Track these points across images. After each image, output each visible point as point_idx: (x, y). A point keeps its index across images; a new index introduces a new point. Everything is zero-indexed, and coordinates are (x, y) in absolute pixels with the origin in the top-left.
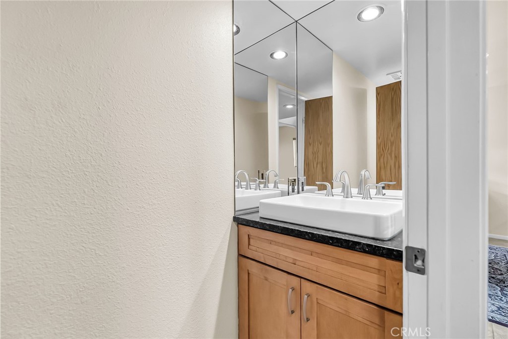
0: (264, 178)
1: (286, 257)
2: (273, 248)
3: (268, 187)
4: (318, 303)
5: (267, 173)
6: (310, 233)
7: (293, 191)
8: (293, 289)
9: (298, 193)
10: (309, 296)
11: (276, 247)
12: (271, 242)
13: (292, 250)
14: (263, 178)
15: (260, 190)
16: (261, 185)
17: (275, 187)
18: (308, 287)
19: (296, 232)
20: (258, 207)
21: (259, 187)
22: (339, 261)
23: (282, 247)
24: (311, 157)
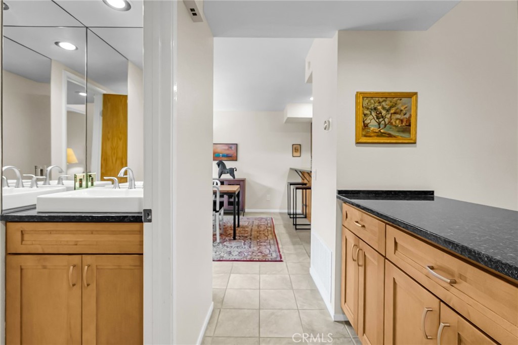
0: (44, 173)
1: (67, 241)
2: (54, 238)
3: (50, 184)
4: (97, 269)
5: (49, 169)
6: (90, 216)
7: (81, 186)
8: (74, 266)
9: (87, 187)
10: (89, 266)
11: (56, 235)
12: (50, 232)
13: (74, 234)
14: (42, 174)
15: (37, 187)
16: (39, 183)
17: (59, 183)
18: (88, 259)
19: (77, 218)
20: (35, 205)
21: (37, 184)
22: (114, 233)
23: (63, 234)
24: (109, 152)
